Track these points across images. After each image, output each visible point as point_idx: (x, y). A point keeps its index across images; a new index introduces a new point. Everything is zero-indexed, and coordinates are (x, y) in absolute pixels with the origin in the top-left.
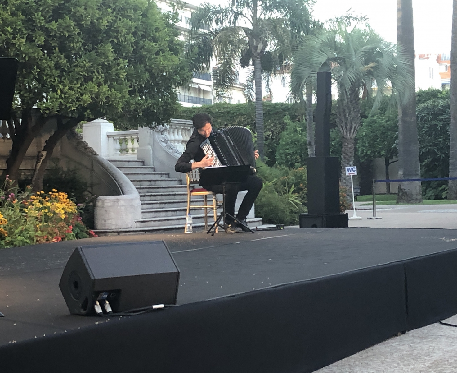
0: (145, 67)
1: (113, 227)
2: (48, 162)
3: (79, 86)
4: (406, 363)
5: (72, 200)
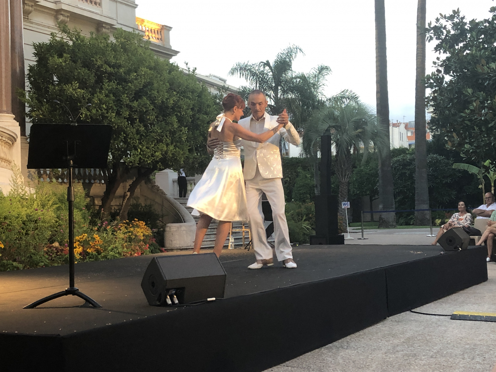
0: (200, 132)
1: (178, 246)
2: (131, 200)
3: (153, 146)
4: (387, 339)
5: (148, 227)
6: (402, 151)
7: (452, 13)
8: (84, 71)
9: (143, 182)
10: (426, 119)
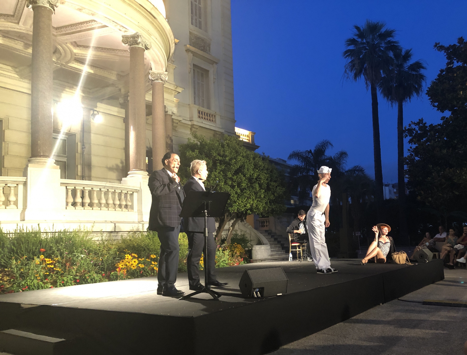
1: (260, 258)
5: (242, 247)
6: (391, 200)
7: (418, 121)
9: (240, 221)
10: (405, 181)
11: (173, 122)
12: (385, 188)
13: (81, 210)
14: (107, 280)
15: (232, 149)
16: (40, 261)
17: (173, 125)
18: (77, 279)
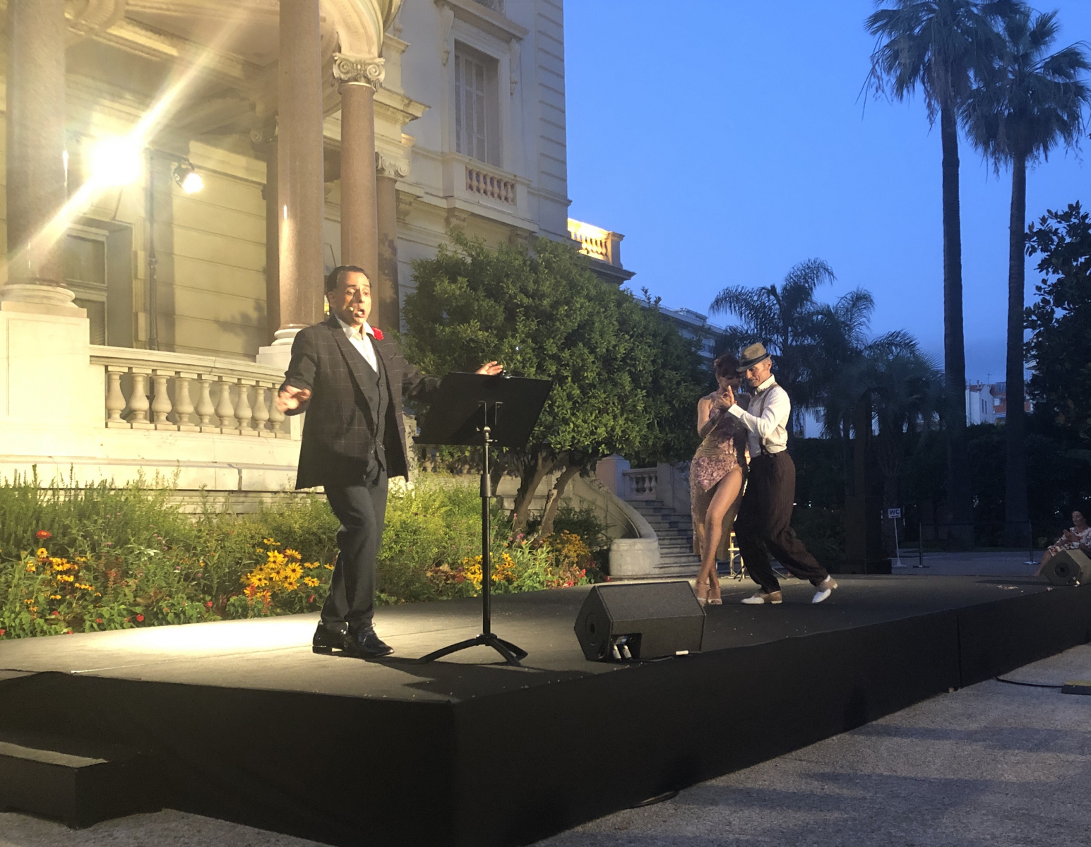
2: (559, 501)
3: (593, 418)
5: (585, 542)
6: (985, 428)
7: (1066, 209)
8: (487, 304)
9: (577, 474)
10: (1025, 378)
11: (398, 200)
12: (970, 394)
13: (148, 430)
14: (219, 617)
15: (558, 277)
16: (36, 563)
17: (397, 207)
18: (137, 614)
